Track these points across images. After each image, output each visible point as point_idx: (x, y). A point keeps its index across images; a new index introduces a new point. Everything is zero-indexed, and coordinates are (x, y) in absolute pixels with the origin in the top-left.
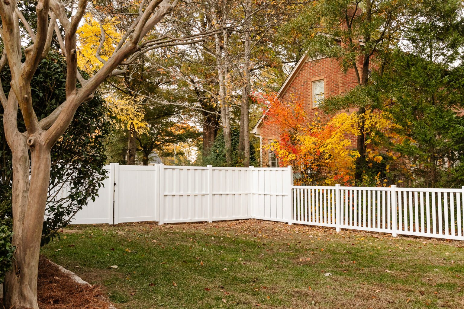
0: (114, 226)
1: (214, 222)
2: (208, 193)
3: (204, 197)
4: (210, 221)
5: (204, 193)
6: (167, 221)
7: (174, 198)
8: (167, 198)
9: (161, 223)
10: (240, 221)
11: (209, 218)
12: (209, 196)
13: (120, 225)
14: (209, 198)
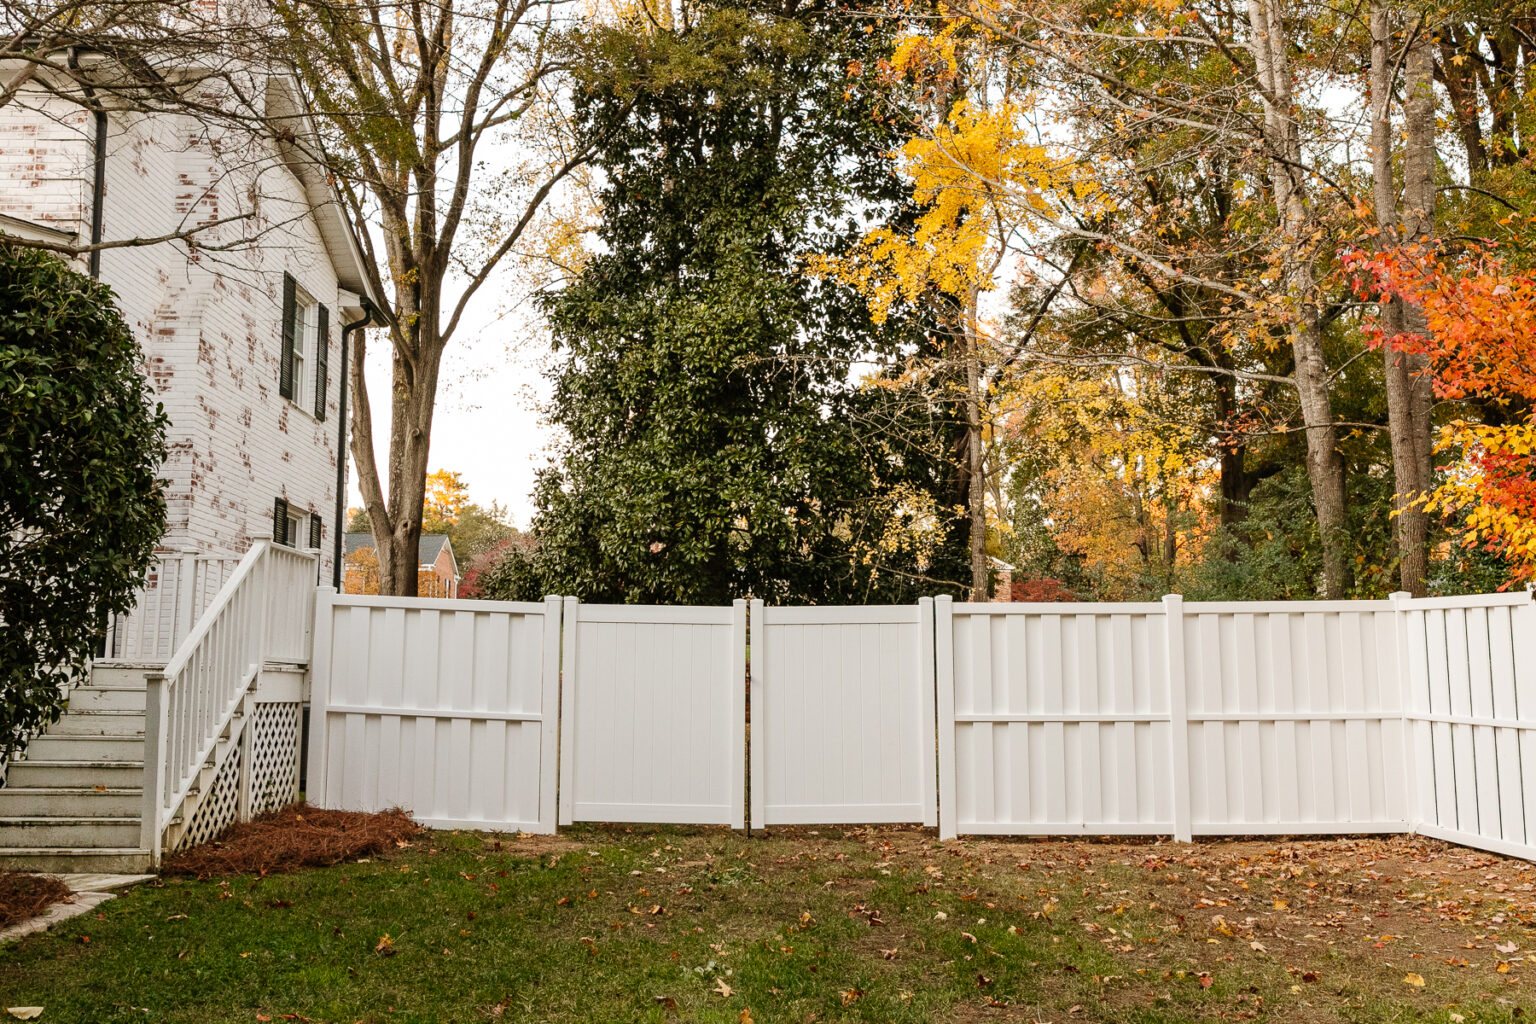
0: (749, 833)
1: (1198, 839)
2: (1168, 713)
3: (1148, 733)
4: (1183, 836)
5: (1145, 713)
6: (973, 824)
7: (1006, 733)
8: (971, 733)
9: (947, 834)
10: (1343, 843)
11: (1173, 822)
12: (1170, 727)
13: (771, 833)
14: (1171, 737)
